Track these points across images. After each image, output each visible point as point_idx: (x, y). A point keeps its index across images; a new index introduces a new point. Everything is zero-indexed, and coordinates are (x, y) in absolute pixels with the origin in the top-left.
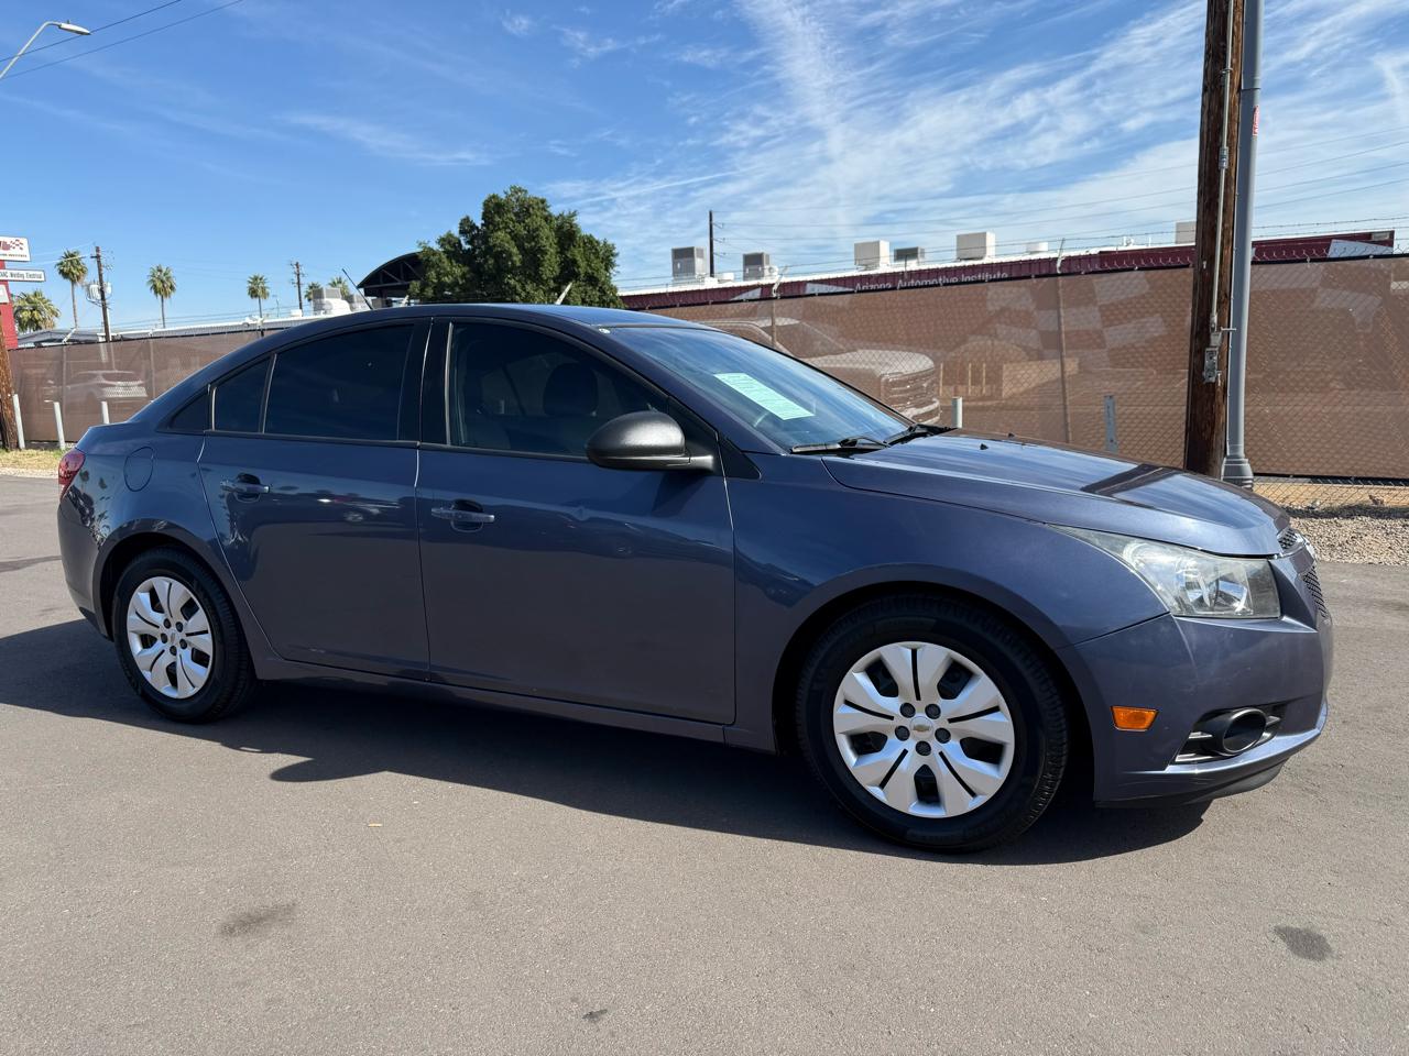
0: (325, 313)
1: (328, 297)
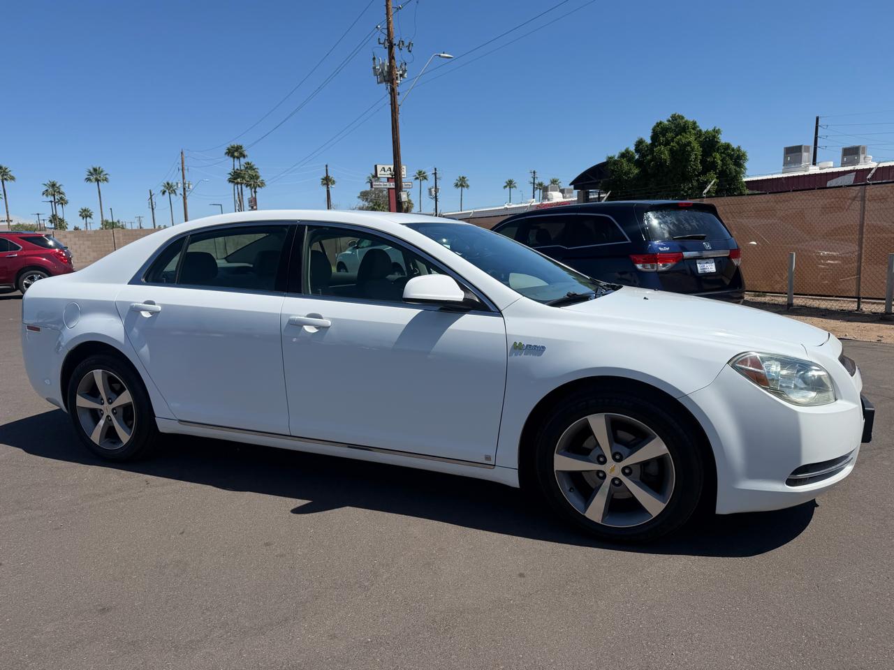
1: (551, 191)
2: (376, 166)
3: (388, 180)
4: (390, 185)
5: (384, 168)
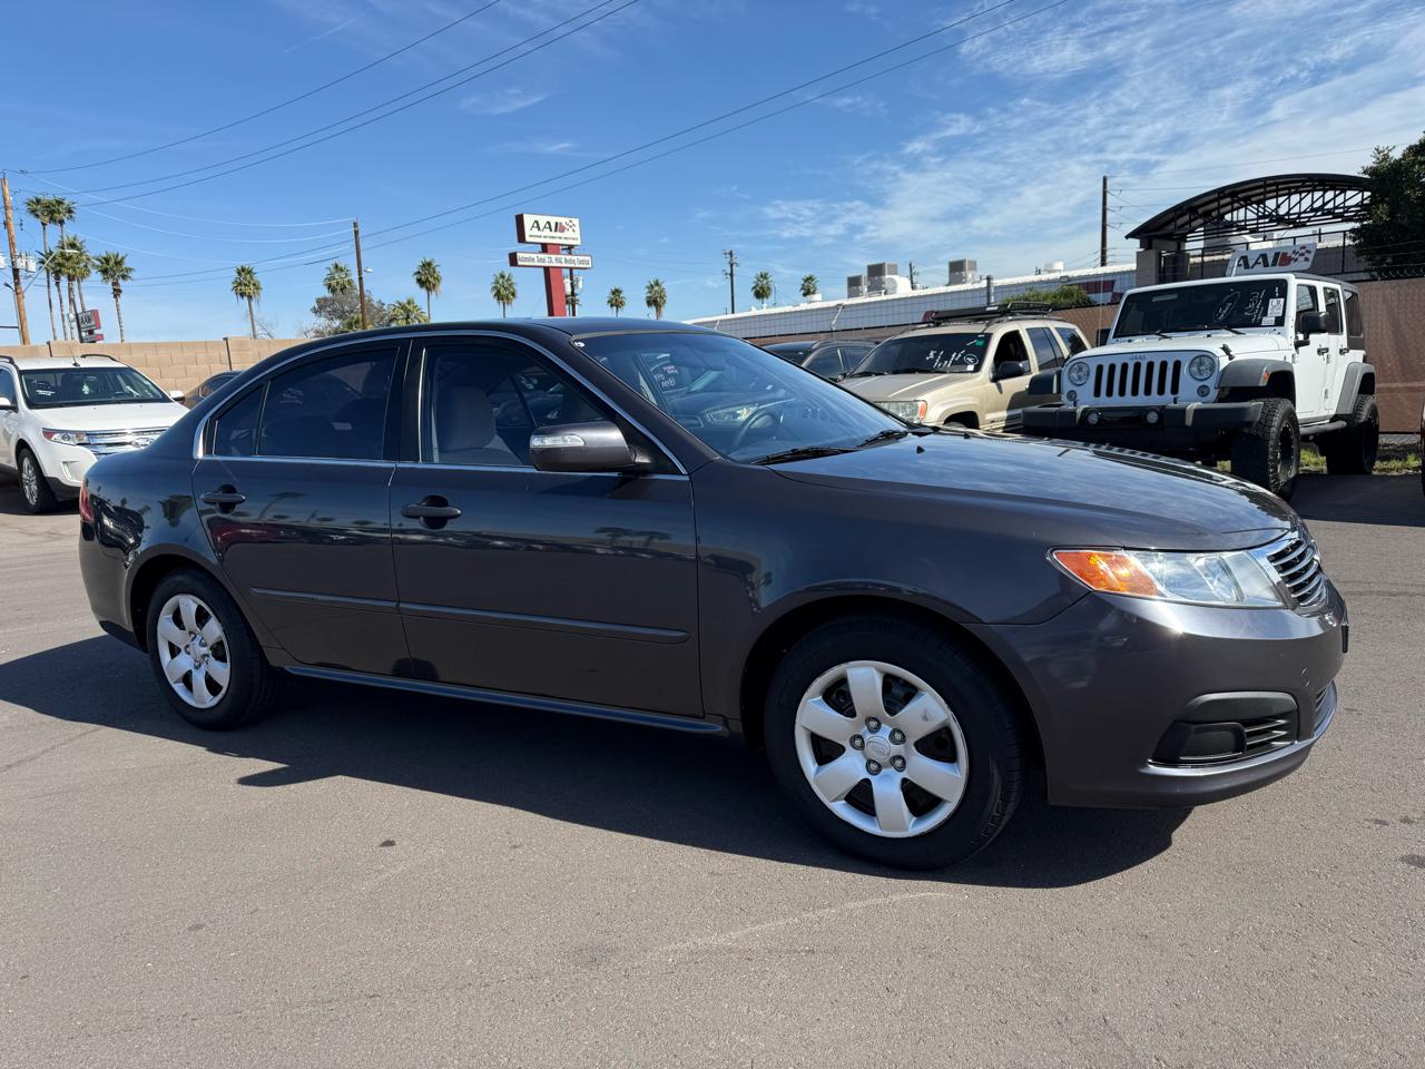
0: (885, 293)
1: (890, 274)
2: (520, 220)
3: (545, 248)
4: (550, 260)
5: (536, 222)
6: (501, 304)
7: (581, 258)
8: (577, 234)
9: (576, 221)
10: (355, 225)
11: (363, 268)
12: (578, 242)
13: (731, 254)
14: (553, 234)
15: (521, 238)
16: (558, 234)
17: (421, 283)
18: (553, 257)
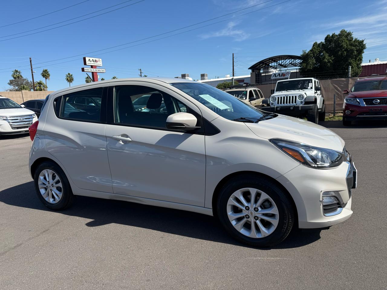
1: (187, 77)
2: (85, 59)
3: (92, 67)
4: (94, 70)
5: (89, 59)
6: (69, 83)
7: (102, 70)
8: (101, 63)
9: (101, 60)
10: (30, 59)
11: (33, 71)
12: (101, 65)
13: (140, 70)
14: (94, 63)
15: (85, 64)
16: (96, 63)
17: (44, 76)
18: (95, 69)
